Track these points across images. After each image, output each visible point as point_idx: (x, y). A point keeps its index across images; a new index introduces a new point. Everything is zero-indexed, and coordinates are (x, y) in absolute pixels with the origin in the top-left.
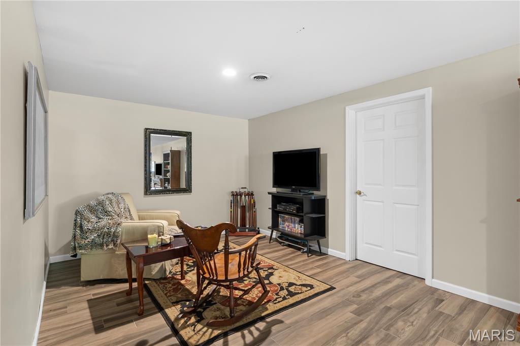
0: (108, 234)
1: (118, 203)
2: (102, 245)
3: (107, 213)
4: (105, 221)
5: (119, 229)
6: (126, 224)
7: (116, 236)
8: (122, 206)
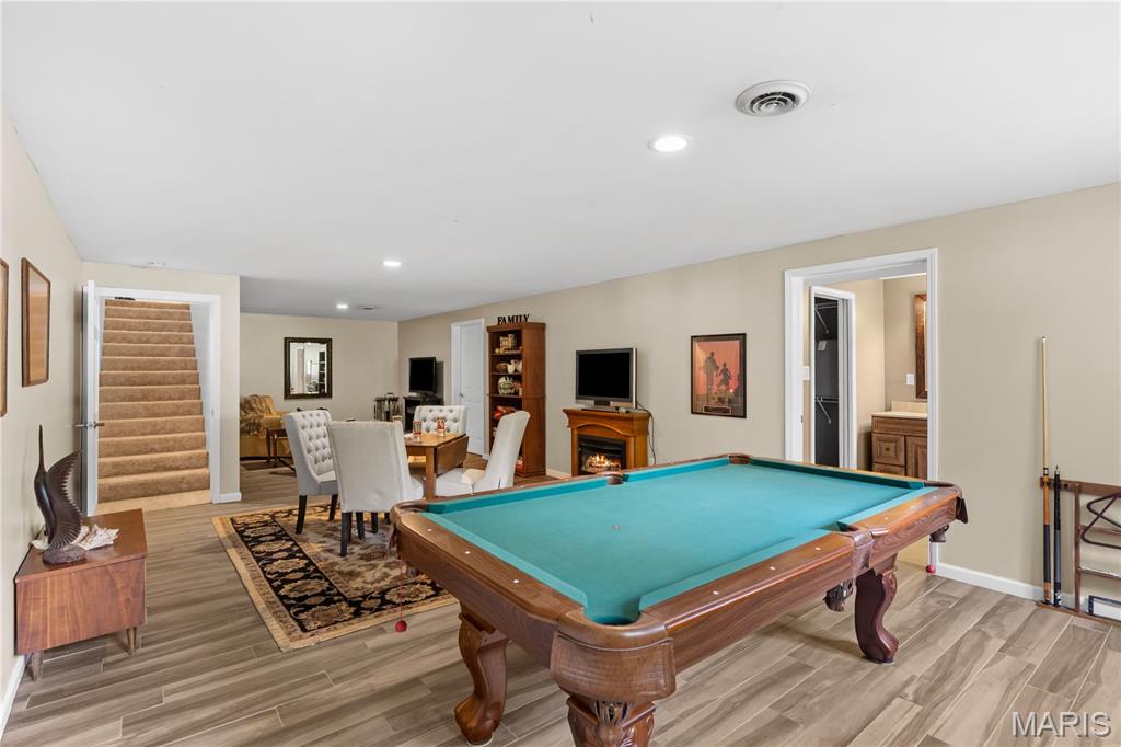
0: (254, 424)
1: (261, 403)
2: (249, 432)
3: (252, 409)
4: (251, 415)
5: (262, 420)
6: (267, 417)
7: (259, 425)
8: (264, 405)
